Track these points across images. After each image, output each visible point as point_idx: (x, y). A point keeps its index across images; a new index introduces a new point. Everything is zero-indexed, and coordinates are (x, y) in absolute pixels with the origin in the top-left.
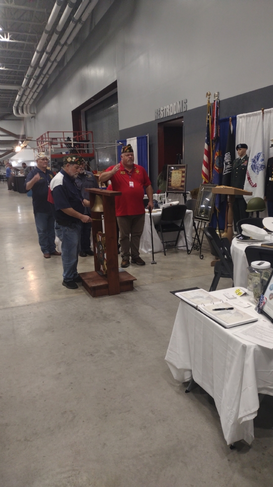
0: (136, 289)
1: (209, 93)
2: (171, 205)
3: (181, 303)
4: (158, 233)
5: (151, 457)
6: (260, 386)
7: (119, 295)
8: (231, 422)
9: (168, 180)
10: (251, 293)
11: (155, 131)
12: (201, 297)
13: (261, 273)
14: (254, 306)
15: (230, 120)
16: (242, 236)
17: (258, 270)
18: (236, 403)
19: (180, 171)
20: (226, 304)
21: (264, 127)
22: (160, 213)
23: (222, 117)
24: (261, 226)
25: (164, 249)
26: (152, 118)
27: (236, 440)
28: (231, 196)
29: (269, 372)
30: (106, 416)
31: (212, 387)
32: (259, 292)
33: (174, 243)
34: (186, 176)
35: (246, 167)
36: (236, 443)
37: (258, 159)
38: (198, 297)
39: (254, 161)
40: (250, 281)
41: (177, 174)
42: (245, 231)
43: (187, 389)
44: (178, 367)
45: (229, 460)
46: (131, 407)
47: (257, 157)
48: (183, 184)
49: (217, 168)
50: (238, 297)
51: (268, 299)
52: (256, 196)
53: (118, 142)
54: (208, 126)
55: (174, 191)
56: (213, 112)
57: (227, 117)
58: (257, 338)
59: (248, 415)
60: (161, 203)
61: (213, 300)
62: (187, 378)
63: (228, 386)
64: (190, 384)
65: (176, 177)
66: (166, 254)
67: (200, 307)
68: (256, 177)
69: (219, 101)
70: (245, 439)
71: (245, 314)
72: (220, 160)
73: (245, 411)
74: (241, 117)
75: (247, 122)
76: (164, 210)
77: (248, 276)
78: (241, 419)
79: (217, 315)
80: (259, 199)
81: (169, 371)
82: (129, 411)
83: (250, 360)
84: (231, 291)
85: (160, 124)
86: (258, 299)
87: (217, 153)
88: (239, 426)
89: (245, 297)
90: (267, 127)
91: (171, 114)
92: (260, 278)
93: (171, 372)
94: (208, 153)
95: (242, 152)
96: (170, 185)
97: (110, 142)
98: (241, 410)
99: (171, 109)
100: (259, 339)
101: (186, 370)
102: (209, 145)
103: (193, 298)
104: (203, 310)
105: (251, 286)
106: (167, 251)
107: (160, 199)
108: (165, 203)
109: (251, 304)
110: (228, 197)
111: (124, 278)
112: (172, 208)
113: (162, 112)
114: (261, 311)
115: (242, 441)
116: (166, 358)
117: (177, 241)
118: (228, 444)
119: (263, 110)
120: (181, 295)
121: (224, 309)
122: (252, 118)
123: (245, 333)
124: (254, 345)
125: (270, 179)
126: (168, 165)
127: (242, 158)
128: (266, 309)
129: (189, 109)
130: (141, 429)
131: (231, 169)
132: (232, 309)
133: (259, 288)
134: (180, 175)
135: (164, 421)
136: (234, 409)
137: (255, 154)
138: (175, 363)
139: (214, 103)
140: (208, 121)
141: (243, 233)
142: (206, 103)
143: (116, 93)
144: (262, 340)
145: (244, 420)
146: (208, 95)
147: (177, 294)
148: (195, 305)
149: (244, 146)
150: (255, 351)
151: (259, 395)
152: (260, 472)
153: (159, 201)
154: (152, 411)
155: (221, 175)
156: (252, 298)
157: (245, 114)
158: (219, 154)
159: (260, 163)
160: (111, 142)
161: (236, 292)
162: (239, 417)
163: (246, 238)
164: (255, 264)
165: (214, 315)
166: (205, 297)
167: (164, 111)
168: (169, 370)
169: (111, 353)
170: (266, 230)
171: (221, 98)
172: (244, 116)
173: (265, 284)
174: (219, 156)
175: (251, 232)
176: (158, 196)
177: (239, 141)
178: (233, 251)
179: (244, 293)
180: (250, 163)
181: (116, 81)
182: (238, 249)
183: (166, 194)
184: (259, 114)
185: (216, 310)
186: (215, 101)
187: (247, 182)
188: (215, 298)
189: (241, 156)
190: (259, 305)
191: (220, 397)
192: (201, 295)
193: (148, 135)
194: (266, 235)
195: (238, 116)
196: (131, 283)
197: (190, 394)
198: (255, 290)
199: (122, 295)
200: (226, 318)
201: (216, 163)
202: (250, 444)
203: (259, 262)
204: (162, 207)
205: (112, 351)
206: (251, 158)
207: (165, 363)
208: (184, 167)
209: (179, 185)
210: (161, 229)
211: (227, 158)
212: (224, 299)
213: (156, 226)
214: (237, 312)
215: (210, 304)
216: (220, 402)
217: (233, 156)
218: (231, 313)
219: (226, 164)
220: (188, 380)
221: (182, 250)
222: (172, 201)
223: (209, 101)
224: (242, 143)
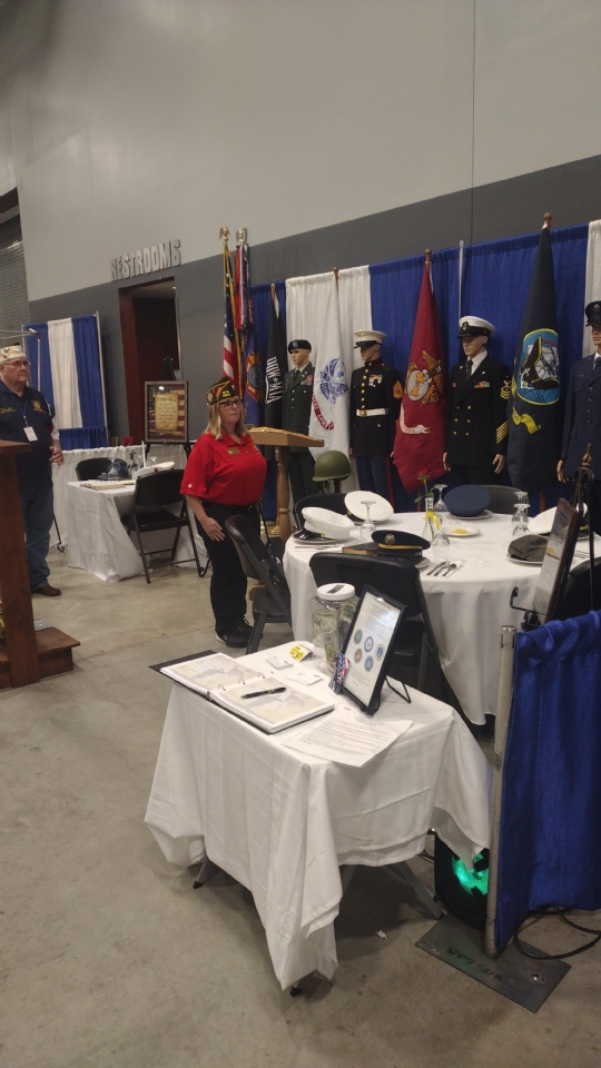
0: (80, 665)
1: (225, 230)
2: (156, 470)
3: (174, 690)
4: (129, 533)
5: (114, 1052)
6: (344, 850)
7: (38, 684)
8: (288, 937)
9: (149, 414)
10: (320, 652)
11: (114, 307)
12: (219, 671)
13: (338, 608)
14: (328, 679)
15: (273, 290)
16: (305, 531)
17: (331, 603)
18: (297, 895)
19: (173, 394)
20: (271, 680)
21: (341, 307)
22: (132, 489)
23: (257, 282)
24: (342, 510)
25: (146, 568)
26: (104, 277)
27: (301, 974)
28: (282, 448)
29: (359, 816)
30: (6, 977)
31: (247, 868)
32: (337, 650)
33: (170, 554)
34: (186, 405)
35: (310, 389)
36: (303, 981)
37: (332, 373)
38: (212, 672)
39: (325, 376)
40: (317, 627)
41: (168, 402)
42: (311, 522)
43: (197, 879)
44: (174, 835)
45: (288, 1022)
46: (68, 945)
47: (331, 368)
48: (182, 424)
49: (253, 390)
50: (296, 663)
51: (352, 661)
52: (333, 449)
53: (27, 328)
54: (229, 299)
55: (165, 441)
56: (237, 269)
57: (265, 282)
58: (332, 747)
59: (319, 918)
60: (135, 466)
61: (243, 674)
62: (195, 857)
63: (277, 860)
64: (203, 866)
65: (166, 408)
66: (151, 579)
67: (216, 694)
68: (331, 409)
69: (248, 248)
70: (320, 970)
71: (308, 698)
72: (257, 373)
73: (315, 908)
74: (294, 284)
75: (306, 294)
76: (141, 482)
77: (313, 616)
78: (308, 926)
79: (252, 709)
80: (339, 455)
81: (155, 848)
82: (63, 954)
83: (318, 798)
84: (282, 652)
85: (123, 291)
86: (334, 664)
87: (251, 358)
88: (306, 943)
89: (309, 662)
90: (346, 306)
91: (148, 270)
92: (338, 619)
93: (160, 849)
94: (232, 359)
95: (300, 356)
96: (154, 427)
97: (8, 328)
98: (307, 907)
99: (149, 260)
100: (336, 749)
101: (192, 839)
102: (232, 339)
103: (200, 676)
104: (222, 699)
105: (319, 637)
106: (154, 573)
107: (132, 458)
108: (142, 466)
109: (323, 676)
110: (277, 451)
111: (50, 643)
112: (159, 477)
113: (126, 266)
114: (341, 689)
115: (315, 975)
116: (146, 819)
117: (174, 550)
118: (284, 987)
119: (336, 272)
120: (174, 671)
121: (266, 692)
122: (315, 286)
123: (308, 740)
124: (325, 762)
125: (358, 413)
126: (147, 383)
127: (301, 370)
128: (350, 683)
129: (185, 261)
130: (91, 991)
131: (282, 392)
132: (282, 690)
133: (335, 640)
134: (175, 404)
135: (144, 962)
136: (293, 909)
137: (327, 362)
138: (167, 827)
139: (238, 252)
140: (228, 289)
141: (307, 526)
142: (221, 251)
143: (17, 219)
144: (342, 750)
145: (312, 929)
146: (224, 233)
147: (165, 670)
148: (205, 691)
149: (305, 345)
150: (328, 775)
151: (343, 869)
152: (353, 1034)
153: (130, 463)
154: (117, 944)
155: (261, 404)
156: (324, 663)
157: (302, 278)
158: (255, 360)
159: (336, 380)
160: (11, 328)
161: (292, 653)
162: (303, 924)
163: (312, 537)
164: (324, 590)
165: (244, 707)
166: (226, 671)
167: (131, 263)
168: (156, 843)
169: (18, 825)
170: (353, 518)
171: (254, 242)
172: (299, 283)
173: (346, 630)
174: (255, 364)
175: (321, 523)
176: (127, 450)
177: (294, 333)
178: (289, 565)
179: (306, 653)
180: (318, 381)
181: (16, 189)
182: (297, 561)
183: (143, 446)
184: (329, 278)
185: (249, 696)
186: (238, 247)
187: (313, 418)
188: (248, 670)
189: (300, 364)
190: (336, 675)
191: (263, 887)
192: (219, 668)
193: (97, 315)
194: (351, 529)
195: (287, 281)
196: (67, 652)
197: (205, 889)
198: (329, 646)
199: (46, 683)
200: (270, 712)
201: (251, 379)
202: (330, 978)
203: (331, 586)
204: (136, 474)
205: (21, 819)
206: (319, 369)
207: (145, 828)
208: (181, 387)
209: (172, 425)
210: (136, 526)
211: (272, 366)
212: (267, 671)
213: (125, 519)
214: (293, 696)
215: (237, 686)
216: (265, 899)
217: (283, 364)
218: (280, 700)
219: (271, 381)
220: (198, 859)
221: (187, 569)
222: (159, 462)
223: (227, 248)
224: (300, 338)
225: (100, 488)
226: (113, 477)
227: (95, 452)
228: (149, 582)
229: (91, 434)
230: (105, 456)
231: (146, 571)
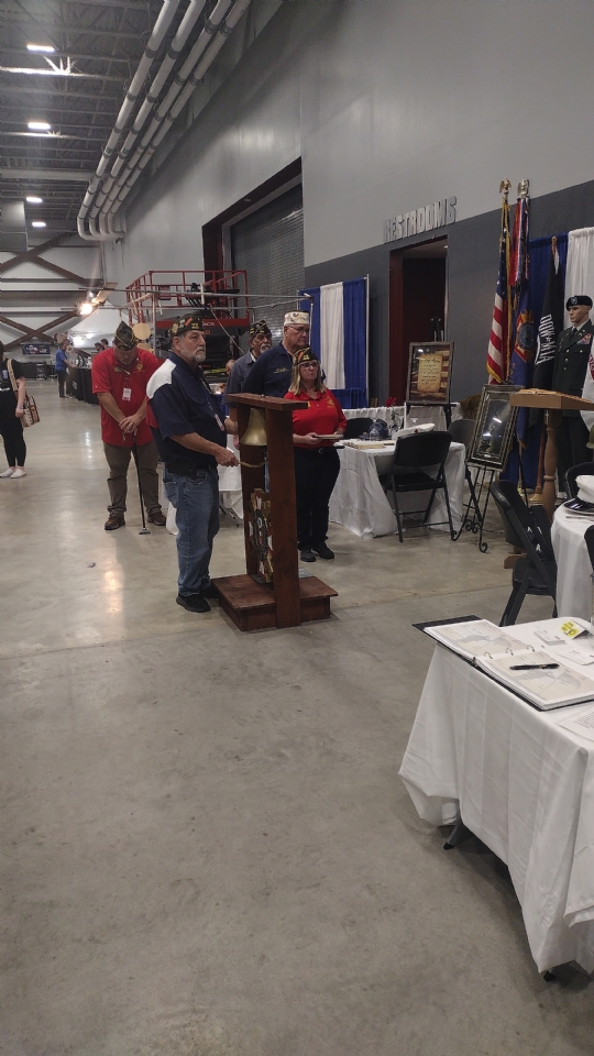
0: (337, 614)
1: (506, 183)
2: (416, 431)
3: (437, 650)
4: (386, 492)
5: (365, 990)
7: (299, 628)
8: (549, 922)
9: (411, 375)
11: (385, 268)
12: (484, 638)
15: (553, 243)
16: (578, 501)
18: (562, 880)
19: (438, 356)
20: (541, 654)
22: (392, 449)
23: (537, 235)
25: (400, 528)
26: (377, 239)
27: (558, 962)
28: (553, 412)
30: (268, 894)
31: (505, 841)
33: (423, 515)
34: (449, 367)
35: (587, 348)
36: (556, 969)
38: (477, 638)
41: (432, 363)
42: (585, 491)
43: (448, 841)
44: (428, 793)
45: (541, 1006)
46: (324, 877)
48: (444, 385)
49: (522, 351)
50: (569, 639)
53: (302, 293)
54: (504, 255)
55: (424, 401)
56: (516, 223)
57: (546, 236)
60: (395, 426)
61: (510, 645)
62: (448, 817)
63: (541, 840)
64: (455, 830)
65: (429, 369)
66: (404, 539)
67: (482, 660)
69: (529, 200)
70: (578, 961)
71: (584, 678)
72: (528, 332)
73: (583, 898)
74: (578, 236)
75: (591, 247)
76: (400, 441)
78: (572, 915)
79: (521, 681)
81: (407, 800)
82: (318, 885)
84: (552, 627)
85: (395, 253)
87: (523, 316)
88: (567, 931)
89: (583, 641)
91: (421, 230)
93: (412, 803)
94: (502, 317)
95: (579, 313)
96: (416, 388)
97: (283, 294)
98: (573, 895)
99: (423, 219)
101: (445, 800)
102: (504, 298)
103: (464, 641)
104: (489, 667)
106: (406, 533)
107: (393, 418)
108: (402, 427)
110: (547, 415)
111: (312, 591)
112: (419, 438)
113: (399, 227)
115: (571, 965)
116: (401, 772)
117: (428, 512)
118: (540, 970)
120: (438, 632)
121: (537, 667)
123: (585, 723)
126: (412, 344)
127: (578, 329)
129: (459, 218)
130: (344, 926)
132: (554, 666)
134: (438, 366)
135: (395, 910)
136: (557, 894)
138: (421, 784)
139: (518, 205)
140: (504, 245)
141: (581, 495)
142: (499, 205)
143: (299, 187)
145: (578, 919)
146: (505, 186)
147: (429, 630)
148: (471, 656)
149: (585, 301)
153: (390, 423)
154: (369, 887)
155: (530, 365)
157: (587, 230)
158: (527, 319)
160: (286, 293)
161: (564, 629)
162: (567, 912)
163: (586, 508)
165: (513, 679)
166: (492, 638)
167: (405, 224)
168: (408, 796)
169: (280, 755)
171: (535, 193)
172: (585, 234)
174: (527, 323)
176: (388, 411)
177: (573, 289)
178: (558, 536)
179: (581, 630)
181: (295, 168)
182: (568, 532)
183: (405, 407)
185: (517, 668)
186: (519, 200)
188: (515, 641)
189: (577, 322)
191: (522, 864)
192: (484, 635)
193: (367, 278)
195: (570, 233)
196: (326, 601)
197: (455, 852)
199: (306, 627)
200: (541, 688)
201: (520, 338)
204: (395, 435)
205: (283, 751)
207: (399, 782)
208: (447, 347)
209: (434, 386)
210: (394, 485)
211: (545, 326)
212: (537, 644)
213: (383, 478)
214: (568, 675)
215: (504, 655)
216: (524, 876)
217: (558, 322)
218: (552, 677)
219: (543, 340)
220: (451, 821)
221: (439, 532)
222: (418, 423)
223: (506, 201)
224: (579, 294)
225: (362, 447)
226: (374, 438)
227: (358, 412)
228: (401, 541)
229: (353, 395)
230: (366, 416)
231: (400, 530)
